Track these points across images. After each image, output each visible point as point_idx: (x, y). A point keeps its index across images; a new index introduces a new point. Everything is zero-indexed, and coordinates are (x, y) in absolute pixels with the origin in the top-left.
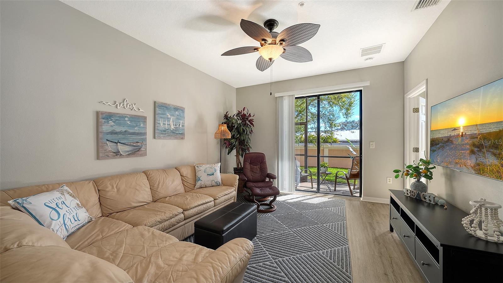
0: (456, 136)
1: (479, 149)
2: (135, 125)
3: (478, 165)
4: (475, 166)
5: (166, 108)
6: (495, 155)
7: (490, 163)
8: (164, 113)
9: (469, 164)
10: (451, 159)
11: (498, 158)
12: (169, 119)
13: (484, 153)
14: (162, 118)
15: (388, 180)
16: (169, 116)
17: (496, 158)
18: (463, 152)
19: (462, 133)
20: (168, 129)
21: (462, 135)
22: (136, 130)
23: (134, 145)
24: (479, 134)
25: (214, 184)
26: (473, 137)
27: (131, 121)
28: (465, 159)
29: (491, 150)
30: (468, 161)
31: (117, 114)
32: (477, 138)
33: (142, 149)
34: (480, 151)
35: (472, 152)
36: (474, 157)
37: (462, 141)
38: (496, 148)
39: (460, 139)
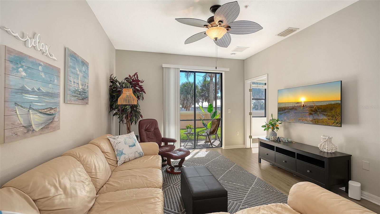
1: (314, 113)
3: (315, 119)
4: (312, 120)
7: (321, 119)
9: (309, 119)
10: (295, 118)
11: (326, 116)
13: (318, 114)
15: (237, 133)
17: (325, 116)
18: (304, 114)
19: (303, 105)
21: (303, 106)
23: (48, 112)
24: (315, 106)
25: (137, 155)
26: (311, 107)
28: (306, 117)
29: (322, 113)
30: (308, 118)
32: (314, 107)
33: (56, 119)
34: (316, 113)
35: (311, 114)
36: (311, 116)
37: (303, 109)
38: (325, 112)
39: (302, 108)
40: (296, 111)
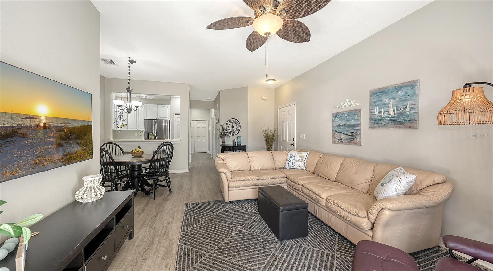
0: (34, 127)
1: (66, 142)
2: (351, 118)
3: (66, 155)
4: (63, 158)
5: (383, 92)
6: (78, 144)
7: (75, 151)
8: (379, 100)
9: (56, 158)
10: (23, 162)
12: (386, 105)
13: (71, 144)
14: (377, 106)
16: (387, 101)
17: (79, 146)
18: (47, 147)
19: (45, 124)
20: (384, 117)
21: (45, 127)
22: (352, 122)
23: (351, 135)
24: (66, 128)
26: (59, 130)
27: (349, 116)
28: (51, 154)
29: (76, 141)
30: (55, 156)
31: (340, 112)
32: (64, 131)
33: (357, 139)
34: (68, 142)
35: (60, 145)
36: (61, 149)
37: (45, 134)
38: (79, 139)
39: (41, 132)
40: (26, 142)
